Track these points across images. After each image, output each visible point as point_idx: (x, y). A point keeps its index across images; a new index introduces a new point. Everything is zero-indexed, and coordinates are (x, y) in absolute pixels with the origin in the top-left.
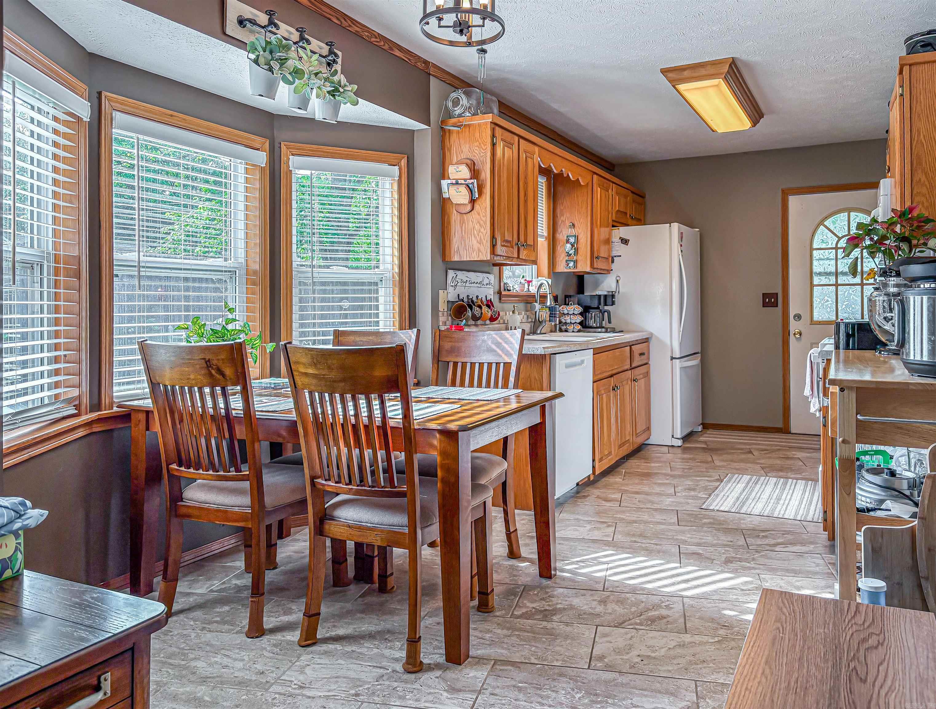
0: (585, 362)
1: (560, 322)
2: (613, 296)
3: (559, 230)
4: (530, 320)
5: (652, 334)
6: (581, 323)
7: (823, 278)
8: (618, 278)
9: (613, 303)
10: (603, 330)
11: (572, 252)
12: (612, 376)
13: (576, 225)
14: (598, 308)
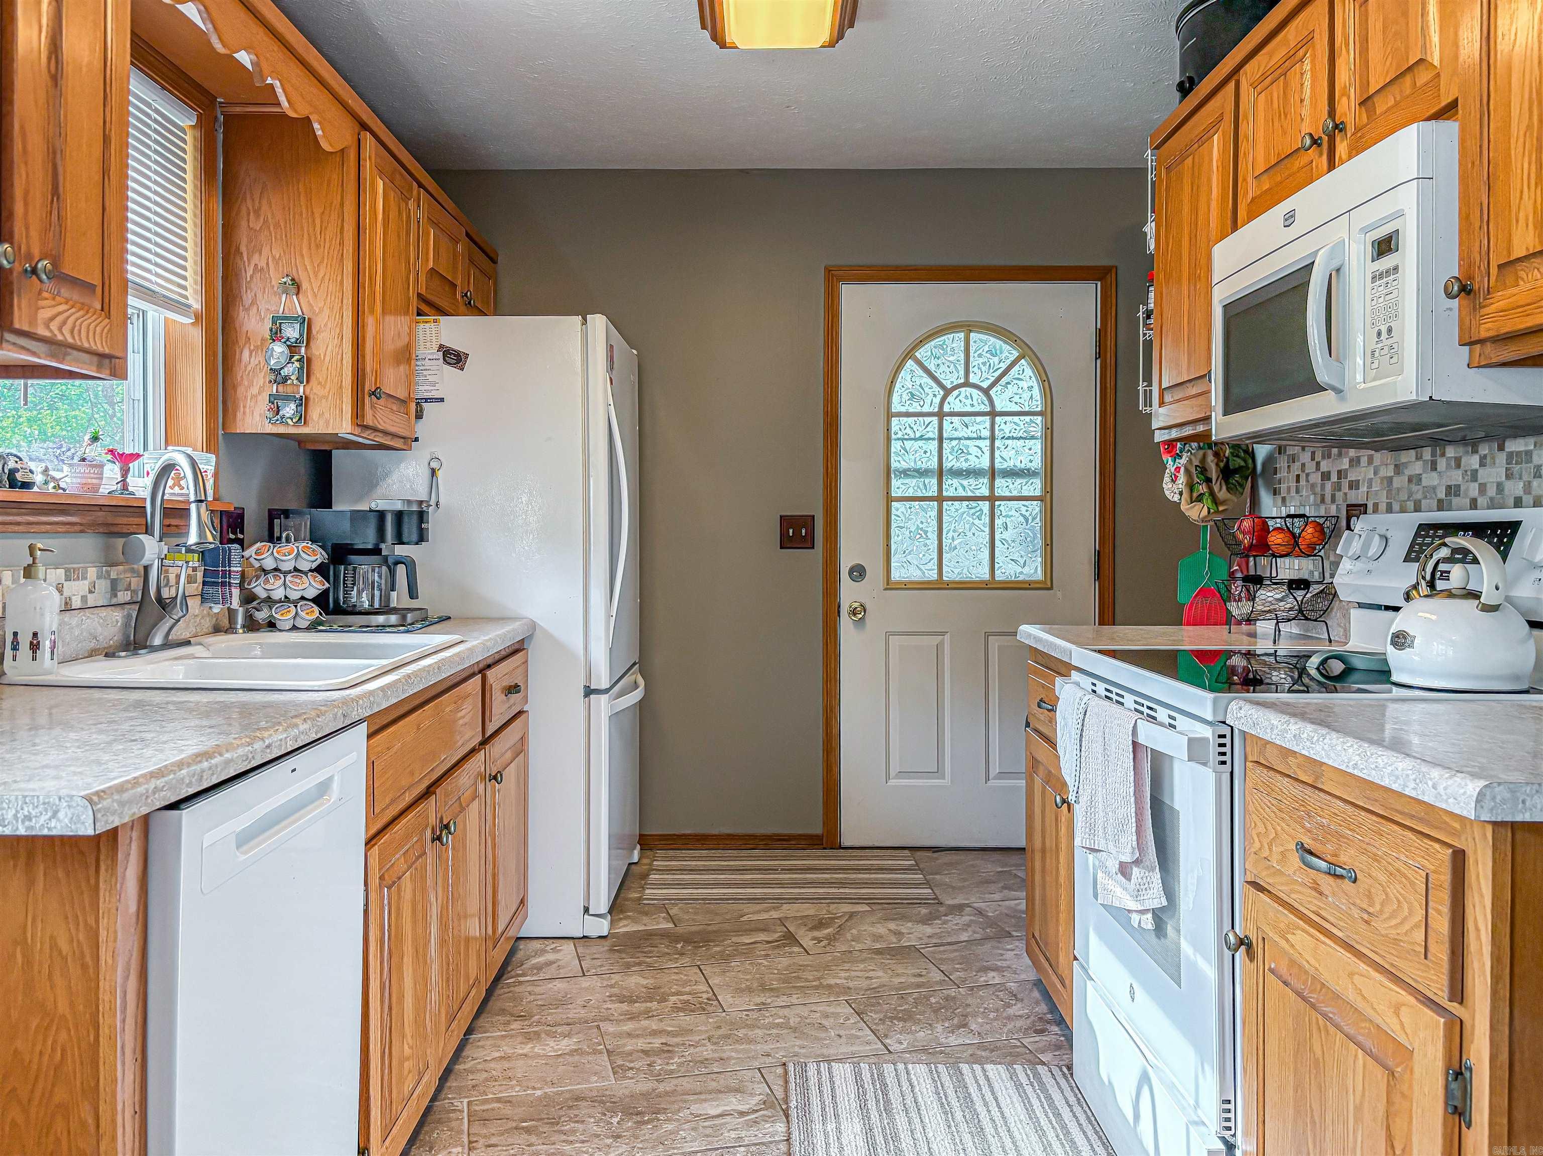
0: (335, 786)
1: (248, 598)
2: (422, 516)
3: (247, 298)
4: (124, 596)
5: (533, 626)
6: (321, 600)
7: (912, 482)
8: (434, 465)
9: (422, 538)
10: (393, 619)
11: (290, 370)
12: (428, 792)
13: (305, 285)
14: (377, 551)
